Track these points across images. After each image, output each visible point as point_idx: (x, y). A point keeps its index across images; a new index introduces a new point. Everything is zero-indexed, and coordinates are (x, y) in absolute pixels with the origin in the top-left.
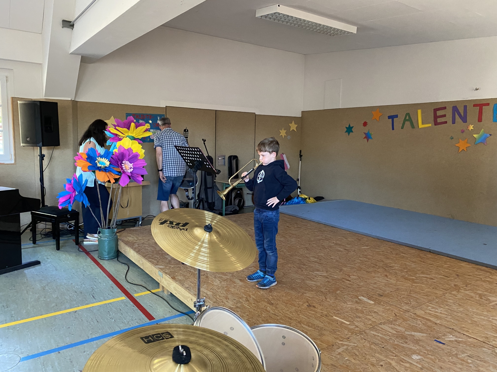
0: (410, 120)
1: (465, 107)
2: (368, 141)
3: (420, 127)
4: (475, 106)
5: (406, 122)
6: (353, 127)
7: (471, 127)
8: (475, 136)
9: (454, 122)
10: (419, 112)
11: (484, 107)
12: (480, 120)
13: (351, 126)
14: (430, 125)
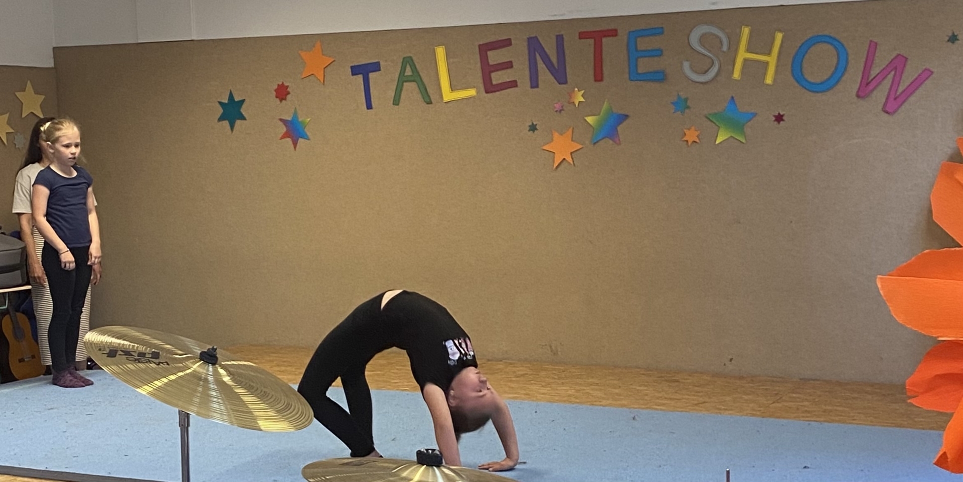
0: (416, 78)
1: (560, 39)
2: (295, 144)
3: (446, 99)
4: (583, 35)
5: (405, 84)
6: (243, 101)
7: (579, 98)
8: (590, 120)
9: (534, 84)
10: (440, 52)
11: (604, 40)
12: (599, 76)
13: (237, 99)
14: (472, 92)
